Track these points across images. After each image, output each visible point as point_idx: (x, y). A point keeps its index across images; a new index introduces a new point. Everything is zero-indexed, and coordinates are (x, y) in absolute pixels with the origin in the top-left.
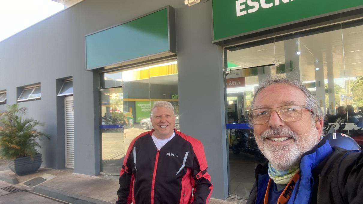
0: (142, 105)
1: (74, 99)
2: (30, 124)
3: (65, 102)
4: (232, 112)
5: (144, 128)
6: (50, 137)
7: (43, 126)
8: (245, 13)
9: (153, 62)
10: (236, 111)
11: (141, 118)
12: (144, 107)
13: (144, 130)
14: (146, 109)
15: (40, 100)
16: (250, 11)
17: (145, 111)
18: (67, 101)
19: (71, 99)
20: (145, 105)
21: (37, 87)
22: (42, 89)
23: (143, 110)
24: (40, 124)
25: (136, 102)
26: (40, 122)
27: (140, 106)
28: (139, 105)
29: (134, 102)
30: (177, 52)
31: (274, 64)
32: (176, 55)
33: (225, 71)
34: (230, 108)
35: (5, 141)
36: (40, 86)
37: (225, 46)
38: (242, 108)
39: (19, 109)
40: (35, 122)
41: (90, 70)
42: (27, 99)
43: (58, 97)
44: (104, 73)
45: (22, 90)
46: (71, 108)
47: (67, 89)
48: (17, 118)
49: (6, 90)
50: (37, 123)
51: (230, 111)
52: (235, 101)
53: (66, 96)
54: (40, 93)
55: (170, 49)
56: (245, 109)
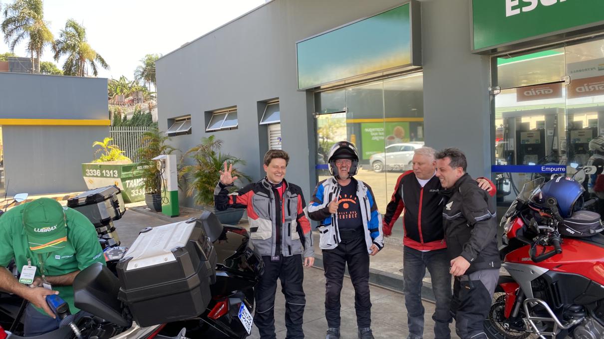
0: (374, 130)
1: (281, 128)
3: (269, 133)
5: (376, 169)
7: (244, 165)
8: (517, 11)
9: (390, 77)
11: (371, 153)
12: (376, 134)
13: (375, 172)
14: (380, 136)
15: (236, 130)
16: (525, 9)
17: (378, 140)
18: (271, 131)
19: (278, 128)
20: (378, 129)
21: (232, 112)
22: (238, 114)
23: (374, 138)
24: (240, 162)
25: (363, 125)
26: (241, 160)
27: (369, 132)
28: (367, 130)
29: (359, 124)
30: (422, 64)
31: (564, 81)
32: (421, 68)
33: (493, 90)
34: (531, 135)
35: (204, 182)
36: (236, 110)
37: (492, 55)
38: (554, 136)
39: (214, 142)
40: (235, 159)
41: (302, 91)
42: (220, 129)
43: (259, 125)
44: (320, 92)
45: (210, 116)
46: (277, 141)
47: (270, 115)
48: (213, 153)
49: (190, 115)
50: (237, 161)
51: (532, 141)
52: (540, 124)
53: (269, 124)
54: (237, 120)
55: (412, 62)
56: (559, 138)
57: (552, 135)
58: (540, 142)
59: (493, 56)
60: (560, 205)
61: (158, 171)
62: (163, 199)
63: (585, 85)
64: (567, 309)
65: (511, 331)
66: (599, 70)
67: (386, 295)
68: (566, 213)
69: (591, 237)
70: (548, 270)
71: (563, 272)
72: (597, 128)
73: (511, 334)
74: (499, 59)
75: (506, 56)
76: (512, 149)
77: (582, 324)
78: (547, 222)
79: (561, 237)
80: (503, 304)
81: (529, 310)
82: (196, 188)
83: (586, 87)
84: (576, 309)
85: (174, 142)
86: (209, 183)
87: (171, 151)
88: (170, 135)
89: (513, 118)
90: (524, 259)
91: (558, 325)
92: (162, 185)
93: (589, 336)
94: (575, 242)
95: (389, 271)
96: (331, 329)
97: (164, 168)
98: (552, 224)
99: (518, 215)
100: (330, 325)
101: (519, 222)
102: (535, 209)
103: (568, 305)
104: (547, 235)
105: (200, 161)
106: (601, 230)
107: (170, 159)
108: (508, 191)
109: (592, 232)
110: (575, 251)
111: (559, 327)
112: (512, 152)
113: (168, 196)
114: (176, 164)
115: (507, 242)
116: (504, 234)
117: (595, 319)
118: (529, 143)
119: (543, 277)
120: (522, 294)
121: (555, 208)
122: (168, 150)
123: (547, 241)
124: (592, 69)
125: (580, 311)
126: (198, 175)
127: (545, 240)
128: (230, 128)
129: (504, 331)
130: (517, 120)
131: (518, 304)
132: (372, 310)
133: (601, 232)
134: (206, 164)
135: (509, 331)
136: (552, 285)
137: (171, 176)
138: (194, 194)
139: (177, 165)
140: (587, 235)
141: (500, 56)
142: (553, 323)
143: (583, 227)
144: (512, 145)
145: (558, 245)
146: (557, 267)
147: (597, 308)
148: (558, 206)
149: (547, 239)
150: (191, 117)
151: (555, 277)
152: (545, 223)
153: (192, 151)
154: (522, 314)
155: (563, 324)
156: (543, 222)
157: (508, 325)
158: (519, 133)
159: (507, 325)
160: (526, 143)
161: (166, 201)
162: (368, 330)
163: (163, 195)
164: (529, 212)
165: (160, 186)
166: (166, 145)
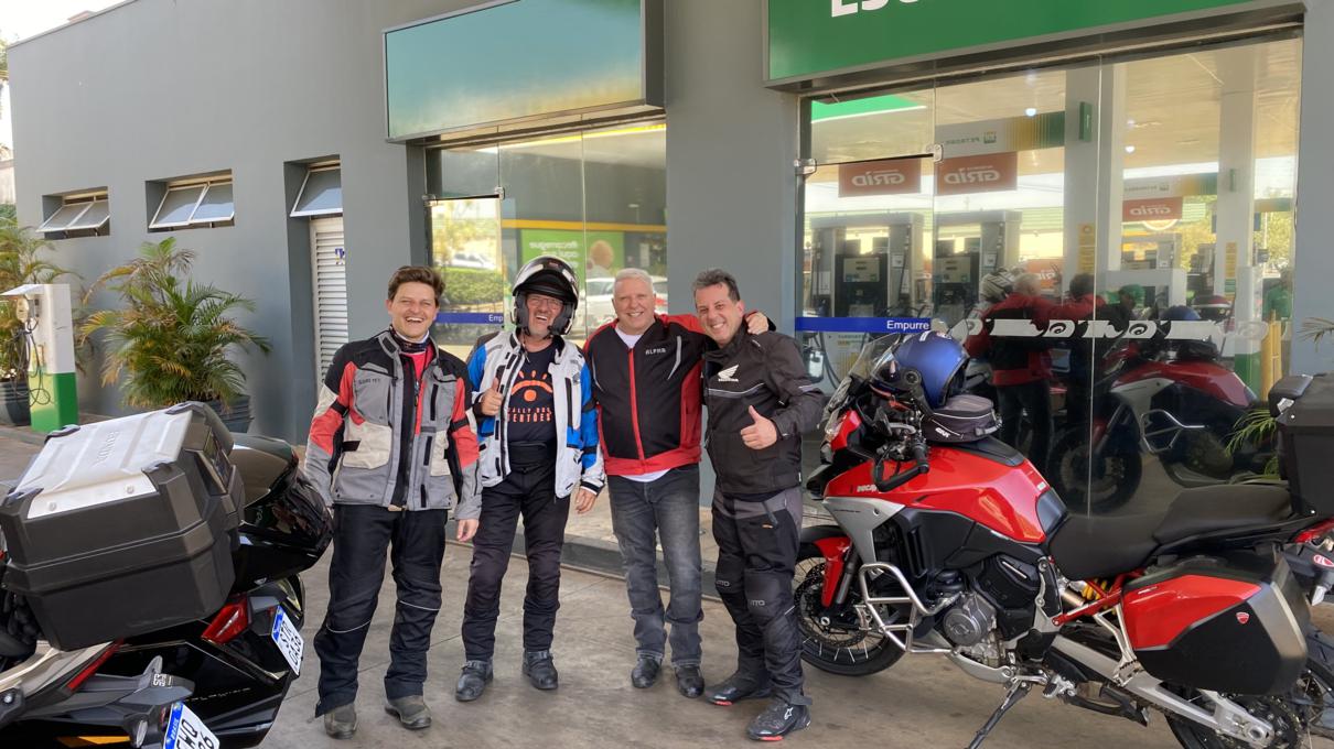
1: (345, 228)
2: (213, 305)
3: (314, 238)
4: (868, 280)
6: (269, 347)
7: (252, 310)
9: (596, 125)
10: (881, 279)
15: (230, 228)
18: (318, 234)
19: (337, 225)
20: (557, 245)
21: (219, 185)
22: (235, 190)
24: (240, 304)
25: (525, 234)
26: (242, 298)
28: (533, 245)
29: (517, 231)
30: (665, 102)
31: (931, 155)
32: (662, 112)
33: (802, 166)
34: (862, 265)
35: (147, 351)
36: (230, 180)
37: (803, 93)
38: (903, 268)
39: (173, 254)
40: (226, 296)
41: (399, 142)
42: (186, 223)
43: (291, 220)
44: (440, 149)
45: (161, 192)
46: (334, 256)
47: (318, 195)
48: (171, 282)
49: (105, 188)
50: (233, 300)
51: (864, 277)
52: (880, 243)
53: (314, 218)
54: (232, 204)
55: (645, 97)
56: (913, 273)
57: (901, 265)
58: (878, 280)
59: (804, 95)
60: (926, 384)
61: (21, 325)
62: (35, 393)
63: (961, 170)
64: (933, 579)
65: (833, 633)
66: (986, 142)
67: (587, 585)
68: (937, 399)
69: (976, 442)
70: (903, 506)
71: (930, 509)
72: (978, 254)
73: (832, 638)
74: (815, 104)
75: (828, 99)
76: (827, 292)
77: (958, 604)
78: (904, 416)
79: (928, 443)
80: (820, 579)
81: (868, 588)
82: (127, 364)
83: (963, 175)
84: (949, 578)
85: (63, 253)
86: (161, 354)
87: (53, 276)
88: (49, 236)
89: (830, 229)
90: (861, 489)
91: (918, 610)
92: (32, 360)
93: (969, 625)
94: (950, 453)
95: (594, 536)
96: (470, 663)
97: (38, 316)
98: (912, 419)
99: (852, 406)
100: (470, 655)
101: (854, 418)
102: (881, 392)
103: (935, 572)
104: (903, 440)
105: (139, 301)
106: (994, 429)
107: (54, 294)
108: (818, 376)
109: (979, 432)
110: (951, 469)
111: (919, 614)
112: (827, 298)
113: (50, 385)
114: (69, 308)
115: (829, 458)
116: (826, 442)
117: (978, 592)
118: (858, 280)
119: (893, 521)
120: (855, 556)
121: (918, 389)
122: (45, 273)
123: (904, 453)
124: (973, 140)
125: (956, 582)
126: (132, 333)
127: (900, 450)
128: (213, 223)
129: (820, 633)
130: (838, 235)
131: (848, 578)
132: (559, 615)
133: (993, 434)
134: (153, 308)
135: (829, 632)
136: (909, 534)
137: (56, 336)
138: (122, 378)
139: (73, 311)
140: (971, 438)
141: (817, 98)
142: (909, 605)
143: (962, 425)
144: (827, 285)
145: (922, 457)
146: (919, 500)
147: (984, 572)
148: (922, 384)
149: (903, 448)
150: (108, 192)
151: (916, 519)
152: (901, 418)
153: (113, 275)
154: (855, 596)
155: (927, 606)
156: (896, 417)
157: (828, 620)
158: (840, 260)
159: (825, 621)
160: (854, 280)
161: (42, 398)
162: (545, 656)
163: (33, 383)
164: (870, 400)
165: (26, 363)
166: (39, 259)
